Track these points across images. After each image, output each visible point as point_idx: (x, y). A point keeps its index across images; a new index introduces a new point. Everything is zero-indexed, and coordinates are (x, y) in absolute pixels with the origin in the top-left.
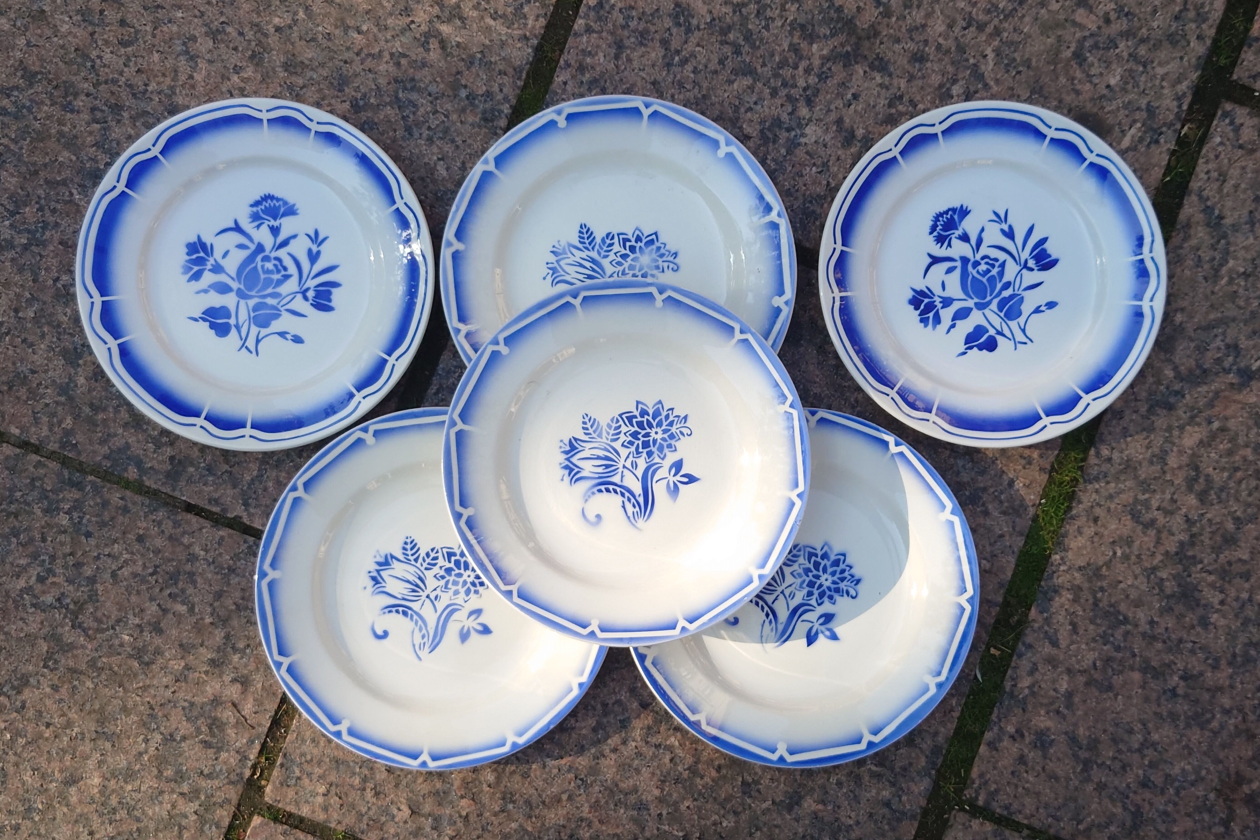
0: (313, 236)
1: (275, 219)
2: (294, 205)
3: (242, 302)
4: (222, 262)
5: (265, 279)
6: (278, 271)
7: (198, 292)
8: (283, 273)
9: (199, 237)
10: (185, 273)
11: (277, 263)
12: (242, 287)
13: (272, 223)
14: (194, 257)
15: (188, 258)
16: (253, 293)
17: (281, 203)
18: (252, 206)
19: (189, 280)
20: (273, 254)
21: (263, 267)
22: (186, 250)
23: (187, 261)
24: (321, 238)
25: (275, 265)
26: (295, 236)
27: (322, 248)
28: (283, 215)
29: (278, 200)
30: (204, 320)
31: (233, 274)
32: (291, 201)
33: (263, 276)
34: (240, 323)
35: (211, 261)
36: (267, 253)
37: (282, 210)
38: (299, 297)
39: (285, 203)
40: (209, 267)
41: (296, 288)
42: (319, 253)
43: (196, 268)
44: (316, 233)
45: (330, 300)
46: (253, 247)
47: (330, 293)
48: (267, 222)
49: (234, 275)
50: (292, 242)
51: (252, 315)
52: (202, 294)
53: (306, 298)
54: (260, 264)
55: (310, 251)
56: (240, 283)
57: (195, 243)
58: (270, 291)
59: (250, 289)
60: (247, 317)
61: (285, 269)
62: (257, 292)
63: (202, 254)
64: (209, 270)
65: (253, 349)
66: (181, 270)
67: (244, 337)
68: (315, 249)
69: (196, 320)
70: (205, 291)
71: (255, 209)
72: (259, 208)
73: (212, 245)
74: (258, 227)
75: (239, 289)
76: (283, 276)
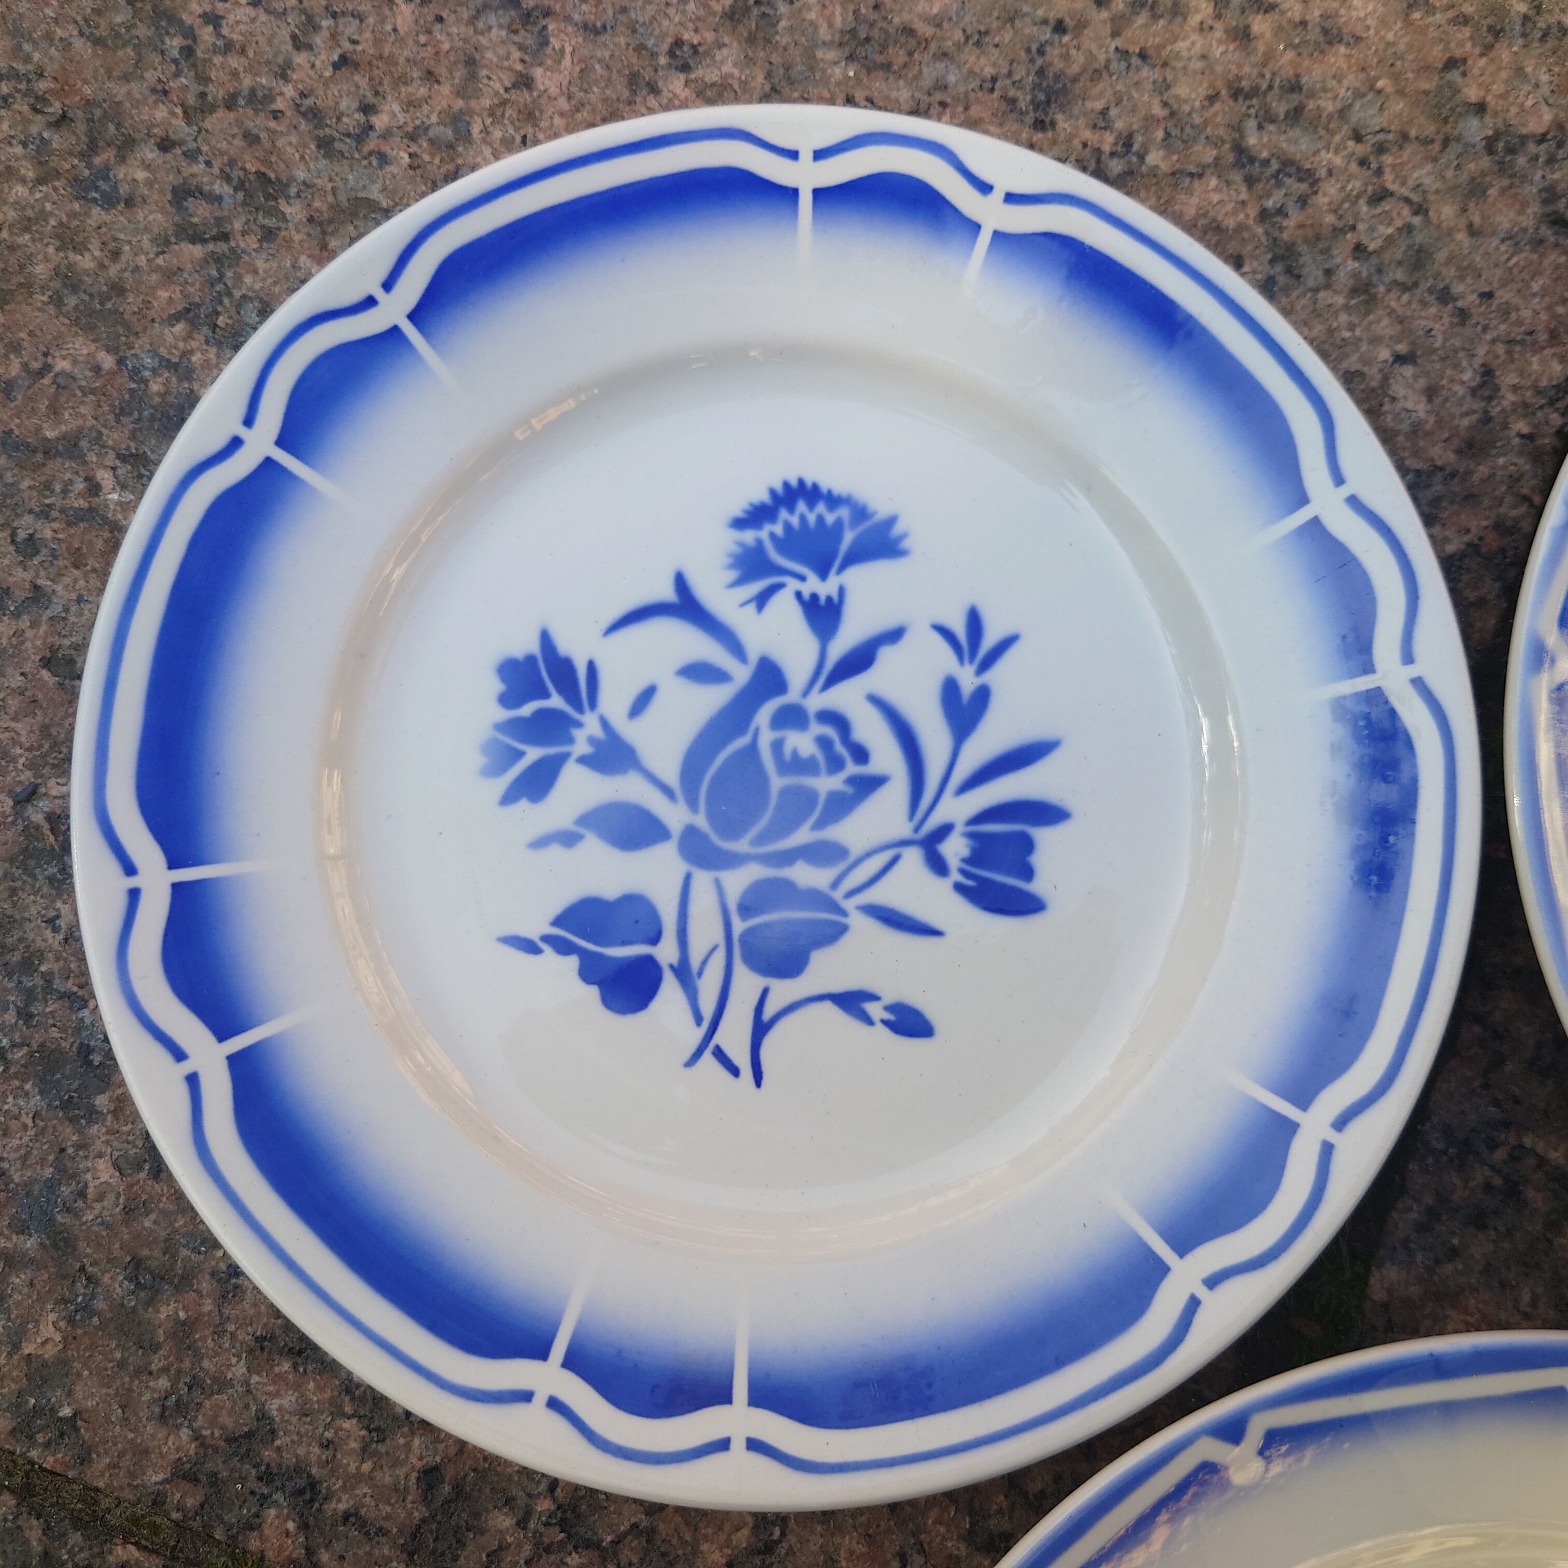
0: (960, 630)
1: (823, 574)
2: (891, 521)
3: (703, 881)
4: (630, 731)
5: (785, 792)
6: (836, 764)
7: (541, 843)
8: (852, 769)
9: (546, 639)
10: (495, 769)
11: (830, 731)
12: (701, 821)
13: (813, 585)
14: (527, 710)
15: (504, 714)
16: (742, 846)
17: (844, 513)
18: (739, 524)
19: (509, 798)
20: (816, 702)
21: (777, 746)
22: (496, 686)
23: (501, 727)
24: (989, 641)
25: (824, 743)
26: (895, 635)
27: (996, 676)
28: (857, 556)
29: (833, 501)
30: (562, 947)
31: (670, 773)
32: (881, 507)
33: (777, 783)
34: (695, 961)
35: (590, 725)
36: (793, 696)
37: (848, 537)
38: (913, 858)
39: (861, 513)
40: (581, 747)
41: (902, 828)
42: (983, 695)
43: (533, 754)
44: (974, 621)
45: (1028, 873)
46: (741, 674)
47: (1027, 845)
48: (793, 585)
49: (671, 775)
50: (886, 655)
51: (739, 926)
52: (555, 851)
53: (938, 866)
54: (766, 738)
55: (950, 688)
56: (693, 804)
57: (530, 660)
58: (803, 836)
59: (732, 830)
60: (718, 935)
61: (861, 754)
62: (760, 840)
63: (556, 701)
64: (583, 760)
65: (741, 1057)
66: (479, 760)
67: (708, 1007)
68: (968, 680)
69: (529, 947)
70: (568, 839)
71: (749, 536)
72: (764, 534)
73: (592, 669)
74: (762, 600)
75: (690, 832)
76: (853, 781)
